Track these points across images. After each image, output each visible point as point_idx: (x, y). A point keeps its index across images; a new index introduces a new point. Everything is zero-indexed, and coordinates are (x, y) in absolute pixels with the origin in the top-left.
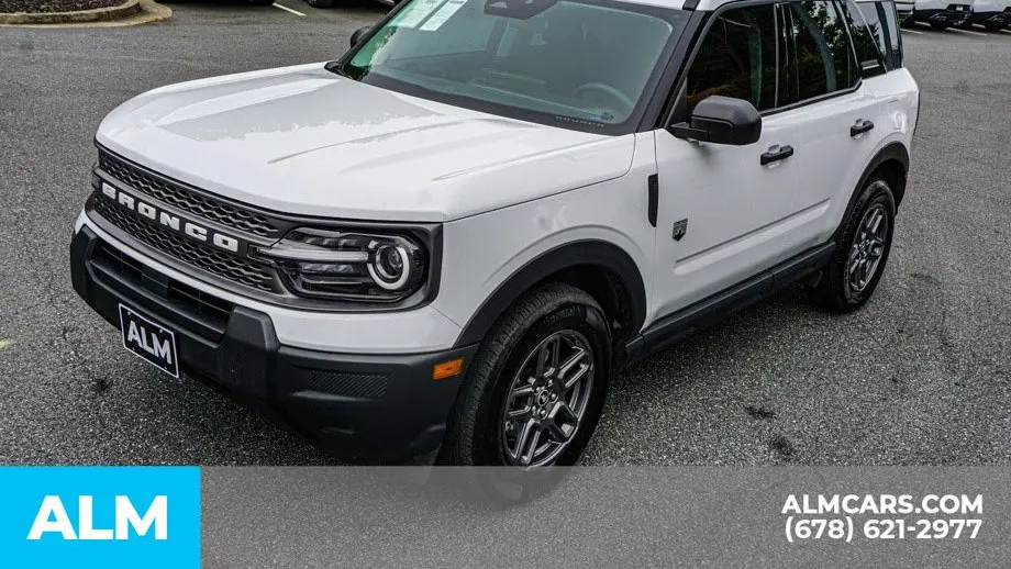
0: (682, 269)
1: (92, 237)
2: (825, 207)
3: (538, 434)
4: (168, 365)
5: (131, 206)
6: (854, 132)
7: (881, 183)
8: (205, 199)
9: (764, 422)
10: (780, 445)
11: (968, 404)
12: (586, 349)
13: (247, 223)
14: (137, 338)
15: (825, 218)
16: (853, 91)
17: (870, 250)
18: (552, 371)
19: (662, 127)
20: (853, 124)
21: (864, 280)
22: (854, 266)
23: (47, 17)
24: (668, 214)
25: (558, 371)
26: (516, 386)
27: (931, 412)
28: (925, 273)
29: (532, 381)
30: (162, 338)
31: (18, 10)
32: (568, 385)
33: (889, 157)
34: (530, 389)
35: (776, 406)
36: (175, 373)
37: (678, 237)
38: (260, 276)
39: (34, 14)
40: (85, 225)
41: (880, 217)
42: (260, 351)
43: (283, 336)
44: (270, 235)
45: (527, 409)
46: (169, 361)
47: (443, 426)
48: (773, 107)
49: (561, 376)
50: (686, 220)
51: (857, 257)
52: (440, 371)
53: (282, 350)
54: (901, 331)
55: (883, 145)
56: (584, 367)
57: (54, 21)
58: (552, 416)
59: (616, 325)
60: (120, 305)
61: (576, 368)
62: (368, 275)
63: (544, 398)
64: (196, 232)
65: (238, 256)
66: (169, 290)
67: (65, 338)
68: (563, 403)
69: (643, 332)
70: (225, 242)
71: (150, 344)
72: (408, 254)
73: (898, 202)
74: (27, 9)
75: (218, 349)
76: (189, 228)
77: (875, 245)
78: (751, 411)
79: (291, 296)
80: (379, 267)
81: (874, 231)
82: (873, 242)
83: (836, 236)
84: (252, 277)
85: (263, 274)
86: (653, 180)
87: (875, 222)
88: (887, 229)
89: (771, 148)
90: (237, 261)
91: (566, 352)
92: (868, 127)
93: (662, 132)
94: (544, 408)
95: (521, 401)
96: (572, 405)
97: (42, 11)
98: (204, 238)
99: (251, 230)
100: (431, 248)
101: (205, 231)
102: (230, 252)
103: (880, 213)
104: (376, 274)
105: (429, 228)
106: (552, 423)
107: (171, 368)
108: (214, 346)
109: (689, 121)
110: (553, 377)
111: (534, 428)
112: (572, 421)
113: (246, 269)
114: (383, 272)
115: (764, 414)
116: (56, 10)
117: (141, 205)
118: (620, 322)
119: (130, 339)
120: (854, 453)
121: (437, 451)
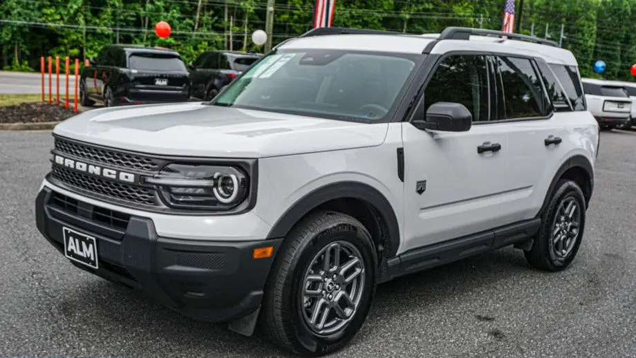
0: (425, 215)
1: (49, 191)
2: (530, 191)
3: (327, 310)
4: (91, 261)
5: (72, 166)
6: (547, 143)
7: (572, 183)
8: (115, 153)
9: (487, 322)
10: (496, 334)
11: (630, 316)
12: (359, 258)
13: (140, 164)
14: (73, 248)
15: (531, 201)
16: (547, 119)
17: (568, 229)
18: (335, 268)
19: (408, 121)
20: (547, 138)
21: (566, 250)
22: (557, 239)
23: (37, 125)
24: (412, 176)
25: (339, 270)
26: (310, 274)
27: (603, 320)
28: (614, 253)
29: (322, 273)
30: (88, 242)
31: (17, 121)
32: (348, 280)
33: (575, 165)
34: (320, 278)
35: (497, 315)
36: (95, 266)
37: (420, 192)
38: (147, 196)
39: (28, 124)
40: (45, 186)
41: (574, 207)
42: (146, 241)
43: (160, 231)
44: (154, 170)
45: (319, 291)
46: (92, 258)
47: (261, 292)
48: (487, 120)
49: (342, 273)
50: (425, 181)
51: (559, 233)
52: (257, 254)
53: (160, 240)
54: (591, 281)
55: (571, 155)
56: (358, 270)
57: (41, 128)
58: (337, 299)
59: (381, 248)
60: (64, 228)
61: (352, 270)
62: (213, 195)
63: (331, 287)
64: (110, 174)
65: (134, 185)
66: (93, 213)
67: (33, 277)
68: (344, 292)
69: (399, 255)
70: (127, 177)
71: (81, 250)
72: (237, 179)
73: (587, 199)
74: (23, 121)
75: (122, 244)
76: (106, 172)
77: (572, 227)
78: (479, 318)
79: (165, 207)
80: (220, 189)
81: (570, 216)
82: (570, 224)
83: (541, 214)
84: (143, 197)
85: (149, 194)
86: (400, 152)
87: (571, 210)
88: (580, 216)
89: (484, 143)
90: (133, 188)
91: (344, 259)
92: (557, 142)
93: (407, 125)
94: (331, 294)
95: (314, 285)
96: (351, 297)
97: (33, 122)
98: (114, 177)
99: (142, 168)
100: (251, 175)
101: (114, 172)
102: (130, 184)
103: (574, 204)
104: (218, 193)
105: (251, 162)
106: (336, 304)
107: (94, 263)
108: (118, 243)
109: (425, 120)
110: (336, 273)
111: (324, 306)
112: (352, 307)
113: (139, 193)
114: (222, 192)
115: (487, 319)
116: (42, 121)
117: (78, 164)
118: (383, 245)
119: (69, 250)
120: (546, 338)
121: (258, 310)
